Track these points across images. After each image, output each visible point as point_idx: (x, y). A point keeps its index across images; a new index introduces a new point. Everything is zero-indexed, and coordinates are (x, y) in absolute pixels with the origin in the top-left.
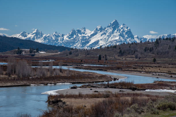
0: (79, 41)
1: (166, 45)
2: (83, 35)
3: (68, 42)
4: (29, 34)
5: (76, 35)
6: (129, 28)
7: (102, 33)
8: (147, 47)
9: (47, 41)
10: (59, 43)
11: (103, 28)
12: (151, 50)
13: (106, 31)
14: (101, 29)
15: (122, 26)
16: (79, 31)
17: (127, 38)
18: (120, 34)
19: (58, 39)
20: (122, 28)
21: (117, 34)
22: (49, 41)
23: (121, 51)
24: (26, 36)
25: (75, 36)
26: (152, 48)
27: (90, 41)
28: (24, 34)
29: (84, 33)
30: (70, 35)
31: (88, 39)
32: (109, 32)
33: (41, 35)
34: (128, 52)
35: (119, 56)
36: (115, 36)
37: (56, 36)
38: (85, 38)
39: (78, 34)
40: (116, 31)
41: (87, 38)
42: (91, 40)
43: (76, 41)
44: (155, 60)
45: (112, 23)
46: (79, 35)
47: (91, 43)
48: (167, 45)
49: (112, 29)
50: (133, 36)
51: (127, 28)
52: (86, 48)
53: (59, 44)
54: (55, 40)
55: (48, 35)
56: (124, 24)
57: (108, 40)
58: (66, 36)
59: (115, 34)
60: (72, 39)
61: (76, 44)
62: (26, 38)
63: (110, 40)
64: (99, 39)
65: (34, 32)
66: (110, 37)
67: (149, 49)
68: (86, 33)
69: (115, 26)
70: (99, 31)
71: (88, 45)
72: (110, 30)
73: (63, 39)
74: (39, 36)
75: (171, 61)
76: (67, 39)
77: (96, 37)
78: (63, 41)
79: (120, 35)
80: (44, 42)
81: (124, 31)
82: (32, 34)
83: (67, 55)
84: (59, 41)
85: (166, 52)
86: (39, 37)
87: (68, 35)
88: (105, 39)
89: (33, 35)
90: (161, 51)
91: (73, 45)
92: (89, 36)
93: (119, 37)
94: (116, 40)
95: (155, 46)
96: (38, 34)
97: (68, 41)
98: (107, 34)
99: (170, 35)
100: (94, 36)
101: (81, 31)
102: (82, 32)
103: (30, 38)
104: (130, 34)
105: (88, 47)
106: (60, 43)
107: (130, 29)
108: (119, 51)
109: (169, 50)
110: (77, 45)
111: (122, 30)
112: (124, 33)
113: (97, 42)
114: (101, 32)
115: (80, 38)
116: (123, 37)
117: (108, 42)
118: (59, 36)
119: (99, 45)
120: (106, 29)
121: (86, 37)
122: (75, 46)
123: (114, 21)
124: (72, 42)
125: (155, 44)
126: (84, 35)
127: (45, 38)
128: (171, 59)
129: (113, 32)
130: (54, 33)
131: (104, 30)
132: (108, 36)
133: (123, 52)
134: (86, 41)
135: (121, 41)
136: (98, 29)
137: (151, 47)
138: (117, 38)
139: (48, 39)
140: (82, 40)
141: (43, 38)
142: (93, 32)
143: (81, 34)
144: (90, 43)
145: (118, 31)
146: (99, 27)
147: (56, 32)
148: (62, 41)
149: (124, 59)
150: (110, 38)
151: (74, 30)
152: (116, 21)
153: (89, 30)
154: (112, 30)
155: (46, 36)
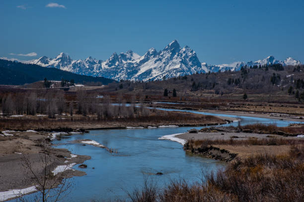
0: (123, 70)
1: (257, 76)
2: (129, 61)
3: (107, 72)
4: (51, 59)
5: (119, 61)
6: (194, 52)
7: (156, 59)
8: (232, 78)
9: (78, 69)
10: (94, 72)
11: (158, 52)
12: (237, 82)
13: (162, 56)
14: (155, 54)
15: (184, 49)
16: (123, 56)
17: (192, 66)
18: (181, 60)
19: (94, 67)
20: (184, 52)
21: (177, 60)
22: (81, 70)
23: (194, 84)
24: (47, 62)
25: (117, 63)
26: (239, 79)
27: (139, 70)
28: (44, 60)
29: (130, 59)
30: (110, 62)
31: (137, 67)
32: (166, 57)
33: (69, 62)
34: (205, 86)
35: (192, 91)
36: (175, 64)
37: (90, 62)
38: (132, 66)
39: (121, 60)
40: (176, 56)
41: (135, 65)
42: (141, 69)
43: (119, 71)
44: (245, 97)
45: (170, 45)
46: (123, 61)
47: (141, 73)
48: (259, 75)
49: (171, 53)
50: (200, 63)
51: (192, 52)
52: (133, 79)
53: (95, 74)
54: (89, 68)
55: (79, 62)
56: (187, 47)
57: (164, 69)
58: (105, 63)
59: (174, 60)
60: (113, 67)
61: (119, 74)
62: (47, 65)
63: (167, 68)
64: (152, 67)
65: (58, 57)
66: (168, 64)
67: (234, 81)
68: (133, 58)
69: (175, 48)
70: (152, 56)
71: (136, 75)
72: (168, 55)
73: (100, 67)
74: (65, 63)
75: (269, 97)
76: (107, 67)
77: (147, 65)
78: (101, 70)
79: (182, 62)
80: (73, 71)
81: (187, 56)
82: (56, 60)
83: (116, 90)
84: (95, 70)
85: (258, 86)
86: (66, 65)
87: (107, 61)
88: (160, 67)
89: (57, 62)
90: (252, 84)
91: (115, 76)
92: (138, 62)
93: (180, 65)
94: (176, 69)
95: (242, 77)
96: (65, 60)
97: (107, 69)
98: (164, 60)
99: (251, 62)
100: (145, 63)
101: (126, 55)
102: (127, 57)
103: (53, 65)
104: (195, 60)
105: (136, 78)
106: (96, 72)
107: (195, 54)
108: (191, 84)
109: (263, 82)
110: (121, 76)
111: (184, 55)
112: (188, 59)
113: (149, 72)
114: (154, 57)
115: (125, 66)
116: (186, 64)
117: (164, 72)
118: (95, 63)
119: (151, 76)
120: (162, 54)
121: (133, 64)
122: (118, 77)
123: (173, 42)
124: (113, 72)
125: (242, 74)
126: (131, 62)
127: (75, 66)
128: (268, 95)
129: (171, 58)
130: (88, 59)
131: (159, 54)
132: (164, 63)
133: (197, 86)
134: (133, 70)
135: (183, 71)
136: (151, 53)
137: (237, 78)
138: (178, 66)
139: (80, 67)
140: (127, 68)
141: (71, 65)
142: (143, 58)
143: (126, 60)
144: (139, 73)
145: (178, 56)
146: (151, 51)
147: (90, 58)
148: (99, 70)
149: (199, 95)
150: (168, 66)
151: (116, 55)
152: (176, 42)
153: (138, 54)
154: (171, 55)
155: (75, 62)
